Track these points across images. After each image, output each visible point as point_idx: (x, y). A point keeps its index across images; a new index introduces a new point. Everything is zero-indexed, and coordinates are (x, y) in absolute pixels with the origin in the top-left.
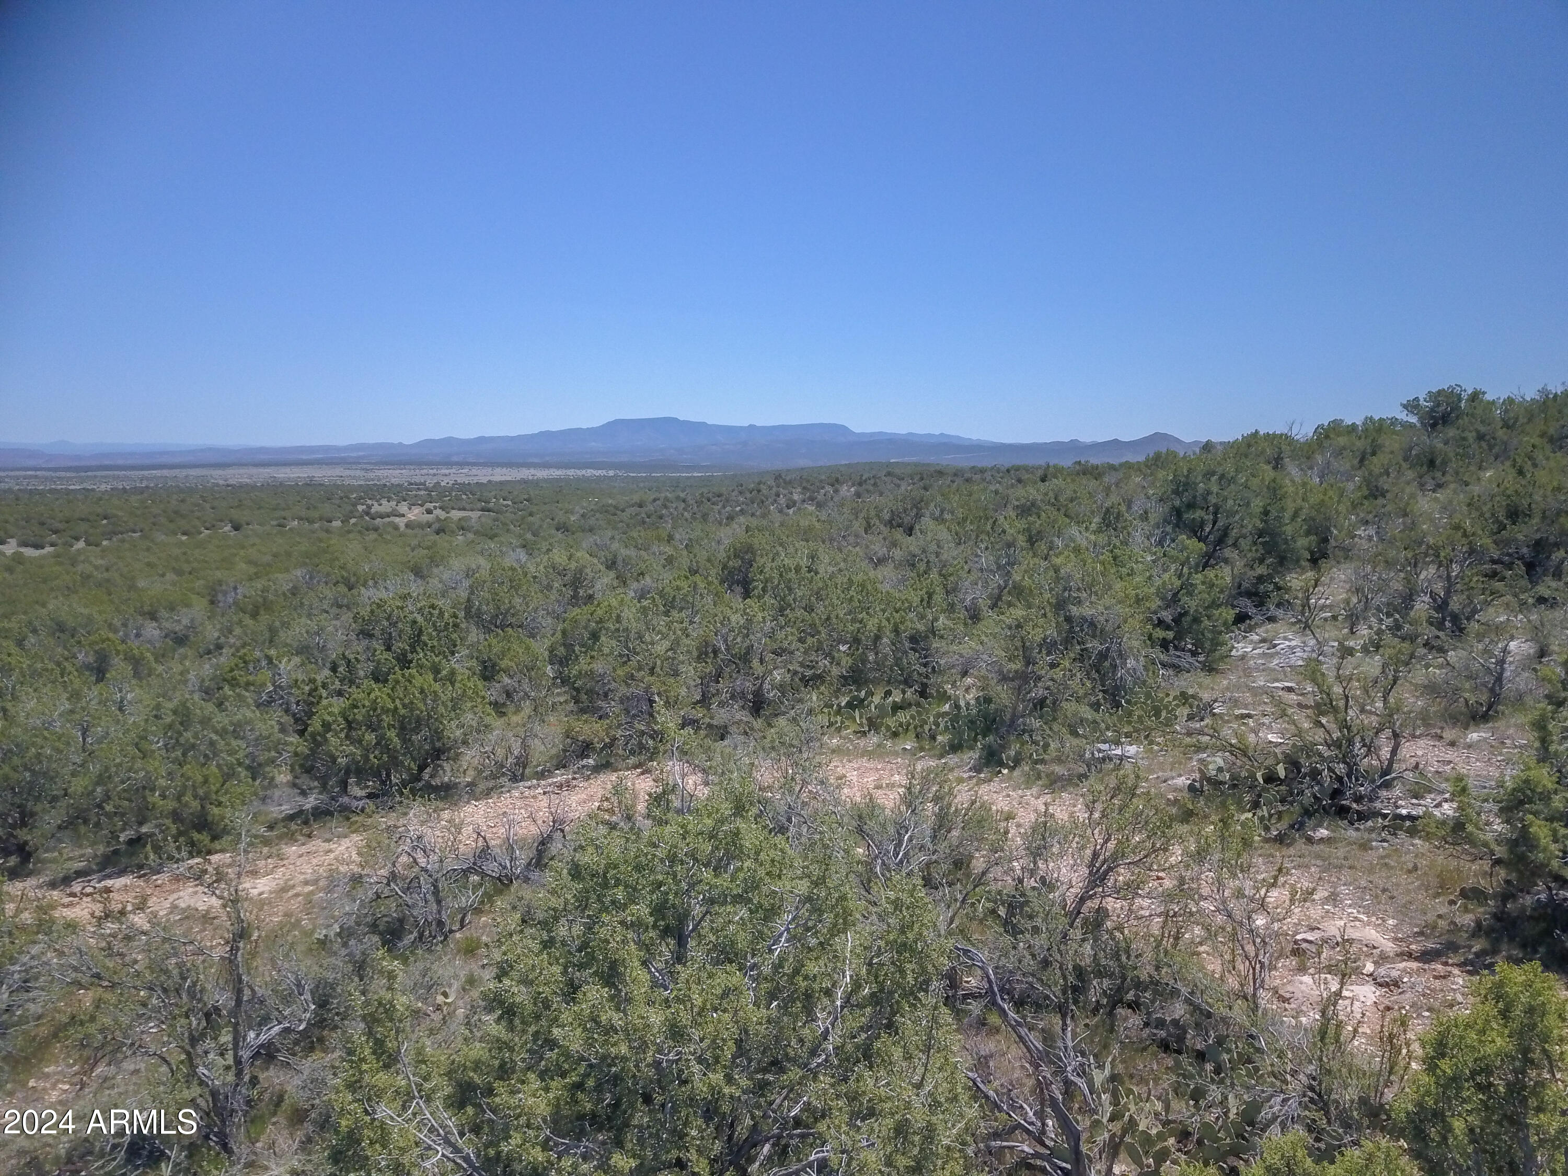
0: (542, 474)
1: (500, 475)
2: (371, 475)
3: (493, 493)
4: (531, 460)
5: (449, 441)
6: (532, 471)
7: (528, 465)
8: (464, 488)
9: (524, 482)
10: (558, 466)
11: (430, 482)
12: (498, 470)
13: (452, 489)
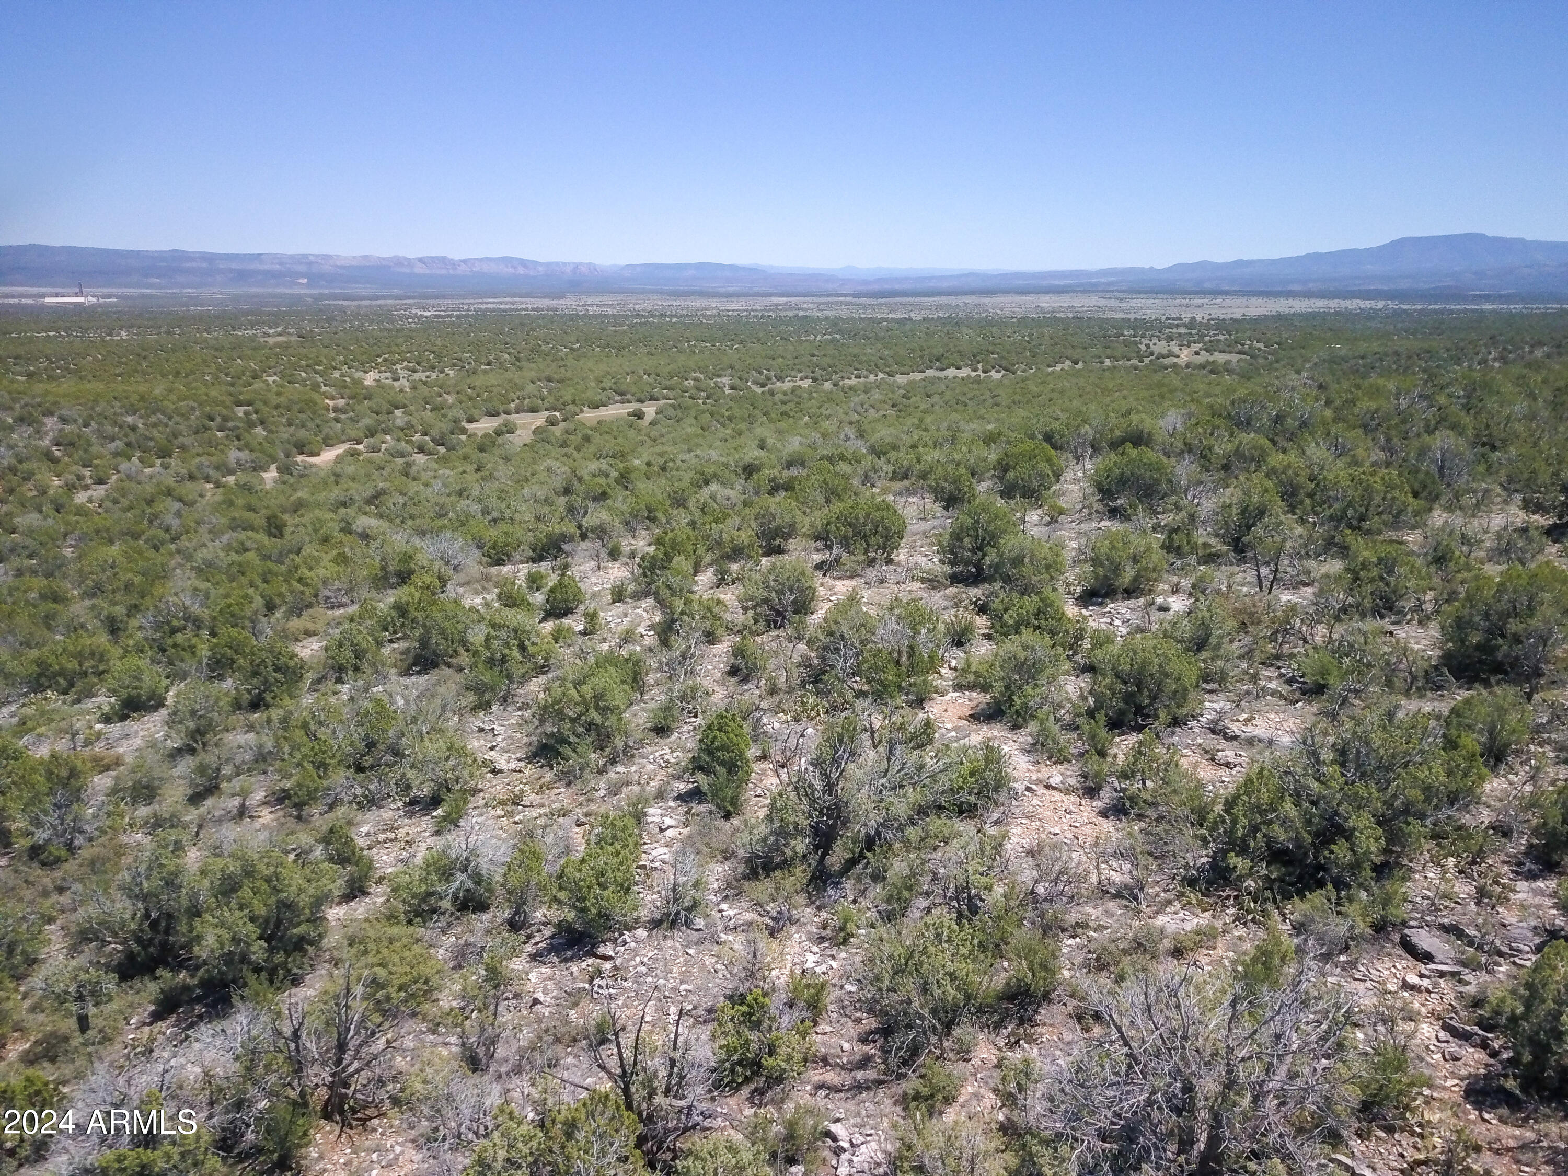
0: (1300, 306)
1: (1257, 307)
2: (1126, 305)
3: (1248, 334)
4: (1290, 288)
5: (1203, 265)
6: (1291, 302)
7: (1288, 294)
8: (1221, 325)
9: (1279, 317)
10: (1322, 295)
11: (1186, 316)
12: (1254, 301)
13: (1208, 326)
